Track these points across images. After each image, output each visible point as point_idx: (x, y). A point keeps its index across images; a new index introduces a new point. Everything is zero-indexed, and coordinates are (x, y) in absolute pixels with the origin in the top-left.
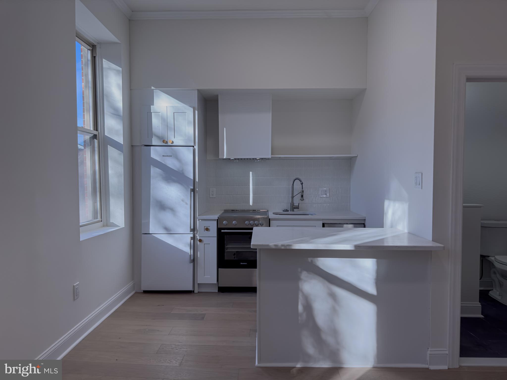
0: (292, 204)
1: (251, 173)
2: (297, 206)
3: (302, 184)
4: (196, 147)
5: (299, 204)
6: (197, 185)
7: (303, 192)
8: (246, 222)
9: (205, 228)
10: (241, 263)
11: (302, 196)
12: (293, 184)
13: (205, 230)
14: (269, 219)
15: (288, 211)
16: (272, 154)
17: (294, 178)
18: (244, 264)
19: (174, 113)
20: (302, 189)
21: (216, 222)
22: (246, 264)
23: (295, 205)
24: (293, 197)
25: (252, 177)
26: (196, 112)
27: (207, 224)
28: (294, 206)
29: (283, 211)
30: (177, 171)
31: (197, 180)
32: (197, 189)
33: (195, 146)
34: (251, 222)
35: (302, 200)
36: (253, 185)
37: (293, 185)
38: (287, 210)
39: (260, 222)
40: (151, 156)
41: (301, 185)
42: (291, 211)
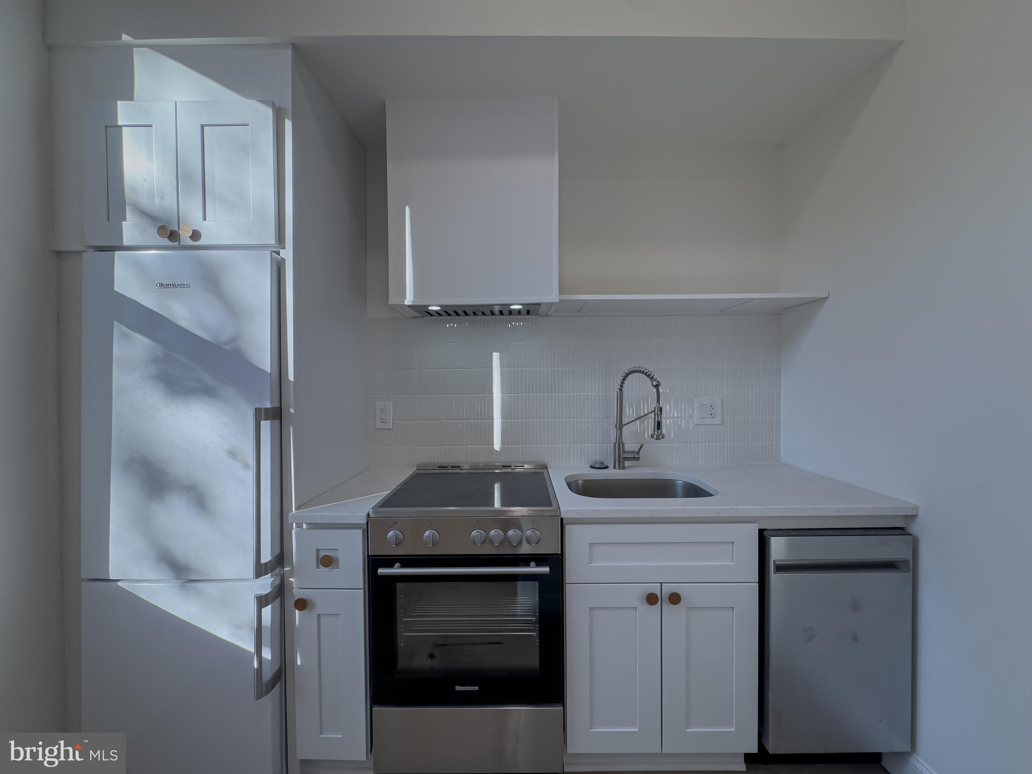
0: (619, 444)
1: (496, 356)
2: (633, 452)
3: (657, 386)
4: (288, 254)
5: (641, 447)
6: (290, 395)
7: (661, 413)
8: (474, 533)
9: (322, 554)
10: (458, 688)
11: (659, 425)
12: (622, 386)
13: (321, 566)
14: (562, 519)
15: (606, 467)
16: (560, 293)
17: (626, 369)
18: (468, 688)
19: (203, 126)
20: (658, 401)
21: (359, 533)
22: (477, 688)
23: (627, 449)
24: (620, 426)
25: (501, 367)
26: (288, 125)
27: (327, 541)
28: (624, 452)
29: (592, 467)
30: (213, 342)
31: (291, 377)
32: (292, 411)
33: (282, 251)
34: (492, 533)
35: (658, 439)
36: (503, 392)
37: (621, 390)
38: (602, 463)
39: (529, 533)
40: (115, 289)
41: (654, 390)
42: (615, 467)
